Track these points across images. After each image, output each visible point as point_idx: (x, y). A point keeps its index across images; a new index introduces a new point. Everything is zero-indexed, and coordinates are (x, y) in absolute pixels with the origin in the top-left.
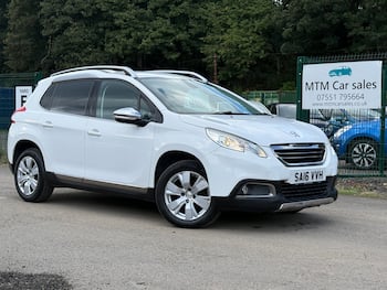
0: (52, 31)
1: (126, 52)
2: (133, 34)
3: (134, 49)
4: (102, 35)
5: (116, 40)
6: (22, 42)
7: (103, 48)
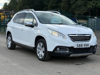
0: (73, 2)
1: (93, 7)
2: (95, 2)
3: (95, 6)
4: (86, 3)
5: (90, 4)
6: (65, 6)
7: (86, 6)
